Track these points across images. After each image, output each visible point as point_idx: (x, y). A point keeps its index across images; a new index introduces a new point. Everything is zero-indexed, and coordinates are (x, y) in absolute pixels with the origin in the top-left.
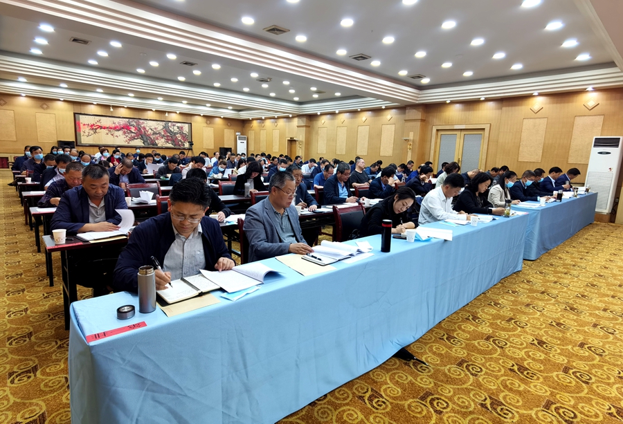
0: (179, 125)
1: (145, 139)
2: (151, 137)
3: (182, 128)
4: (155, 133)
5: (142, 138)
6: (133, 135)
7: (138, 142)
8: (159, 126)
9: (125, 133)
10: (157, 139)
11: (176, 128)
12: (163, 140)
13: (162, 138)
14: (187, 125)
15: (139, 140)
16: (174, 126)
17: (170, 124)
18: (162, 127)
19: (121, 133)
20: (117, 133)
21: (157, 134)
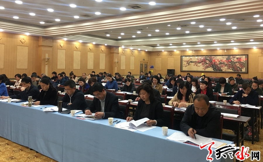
0: (237, 57)
1: (214, 67)
2: (219, 66)
3: (240, 58)
4: (221, 63)
5: (213, 67)
6: (207, 65)
7: (210, 69)
8: (224, 59)
9: (203, 64)
10: (222, 67)
11: (235, 59)
12: (226, 67)
13: (226, 66)
14: (244, 57)
15: (211, 68)
16: (234, 58)
17: (231, 57)
18: (226, 59)
19: (201, 64)
20: (199, 65)
21: (222, 64)
